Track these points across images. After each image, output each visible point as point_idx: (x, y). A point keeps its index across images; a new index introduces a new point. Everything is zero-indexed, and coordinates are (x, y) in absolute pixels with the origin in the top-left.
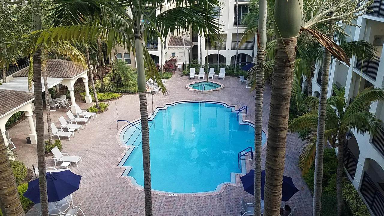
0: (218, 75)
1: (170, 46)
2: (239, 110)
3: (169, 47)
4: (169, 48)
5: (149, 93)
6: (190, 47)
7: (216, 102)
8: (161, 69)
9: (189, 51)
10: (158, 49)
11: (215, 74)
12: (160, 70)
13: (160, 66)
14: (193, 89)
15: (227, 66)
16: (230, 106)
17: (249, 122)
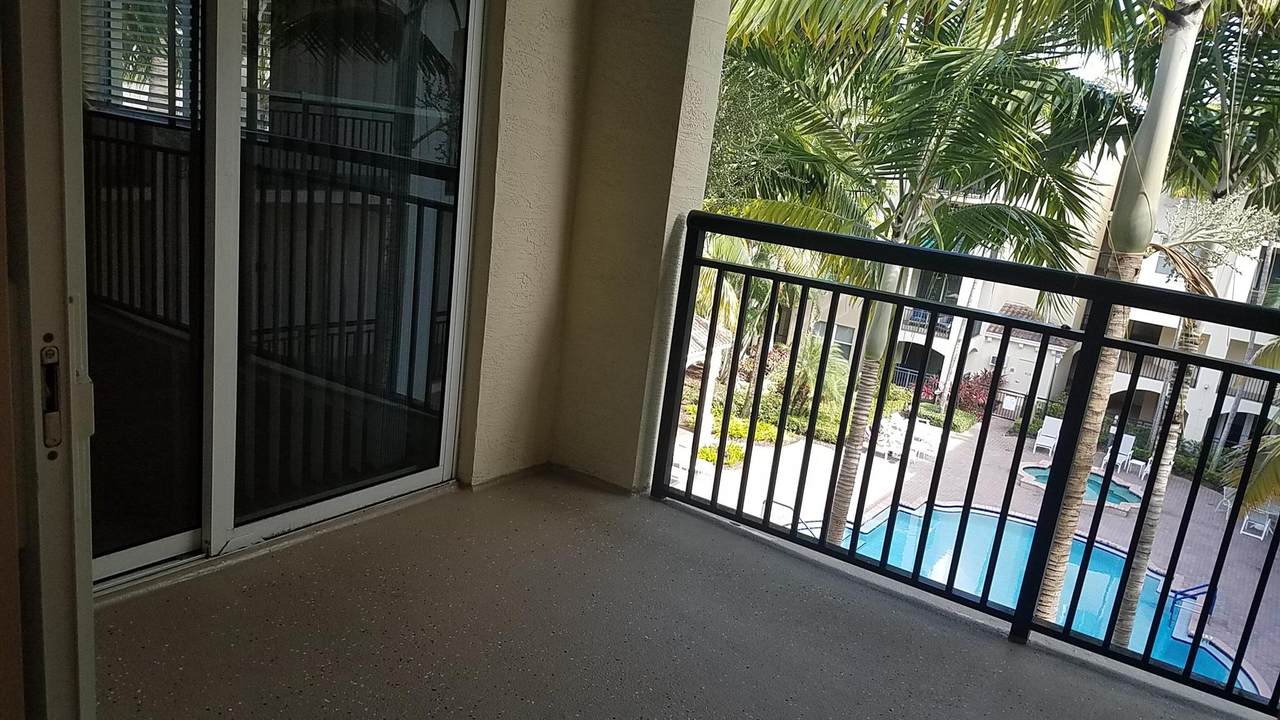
0: (1144, 463)
1: (994, 331)
2: (1181, 593)
3: (990, 334)
4: (989, 339)
5: (883, 456)
6: (1064, 350)
7: (1107, 546)
8: (941, 395)
9: (1058, 361)
10: (949, 333)
11: (1133, 457)
12: (937, 398)
13: (941, 386)
14: (1037, 484)
15: (1188, 442)
16: (1156, 573)
17: (1211, 643)
